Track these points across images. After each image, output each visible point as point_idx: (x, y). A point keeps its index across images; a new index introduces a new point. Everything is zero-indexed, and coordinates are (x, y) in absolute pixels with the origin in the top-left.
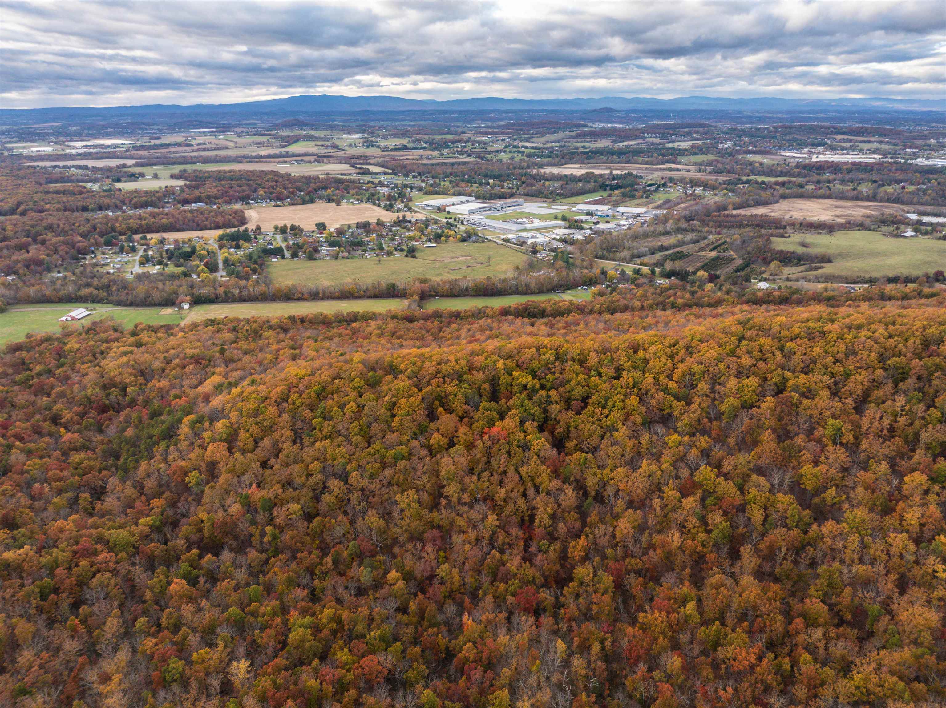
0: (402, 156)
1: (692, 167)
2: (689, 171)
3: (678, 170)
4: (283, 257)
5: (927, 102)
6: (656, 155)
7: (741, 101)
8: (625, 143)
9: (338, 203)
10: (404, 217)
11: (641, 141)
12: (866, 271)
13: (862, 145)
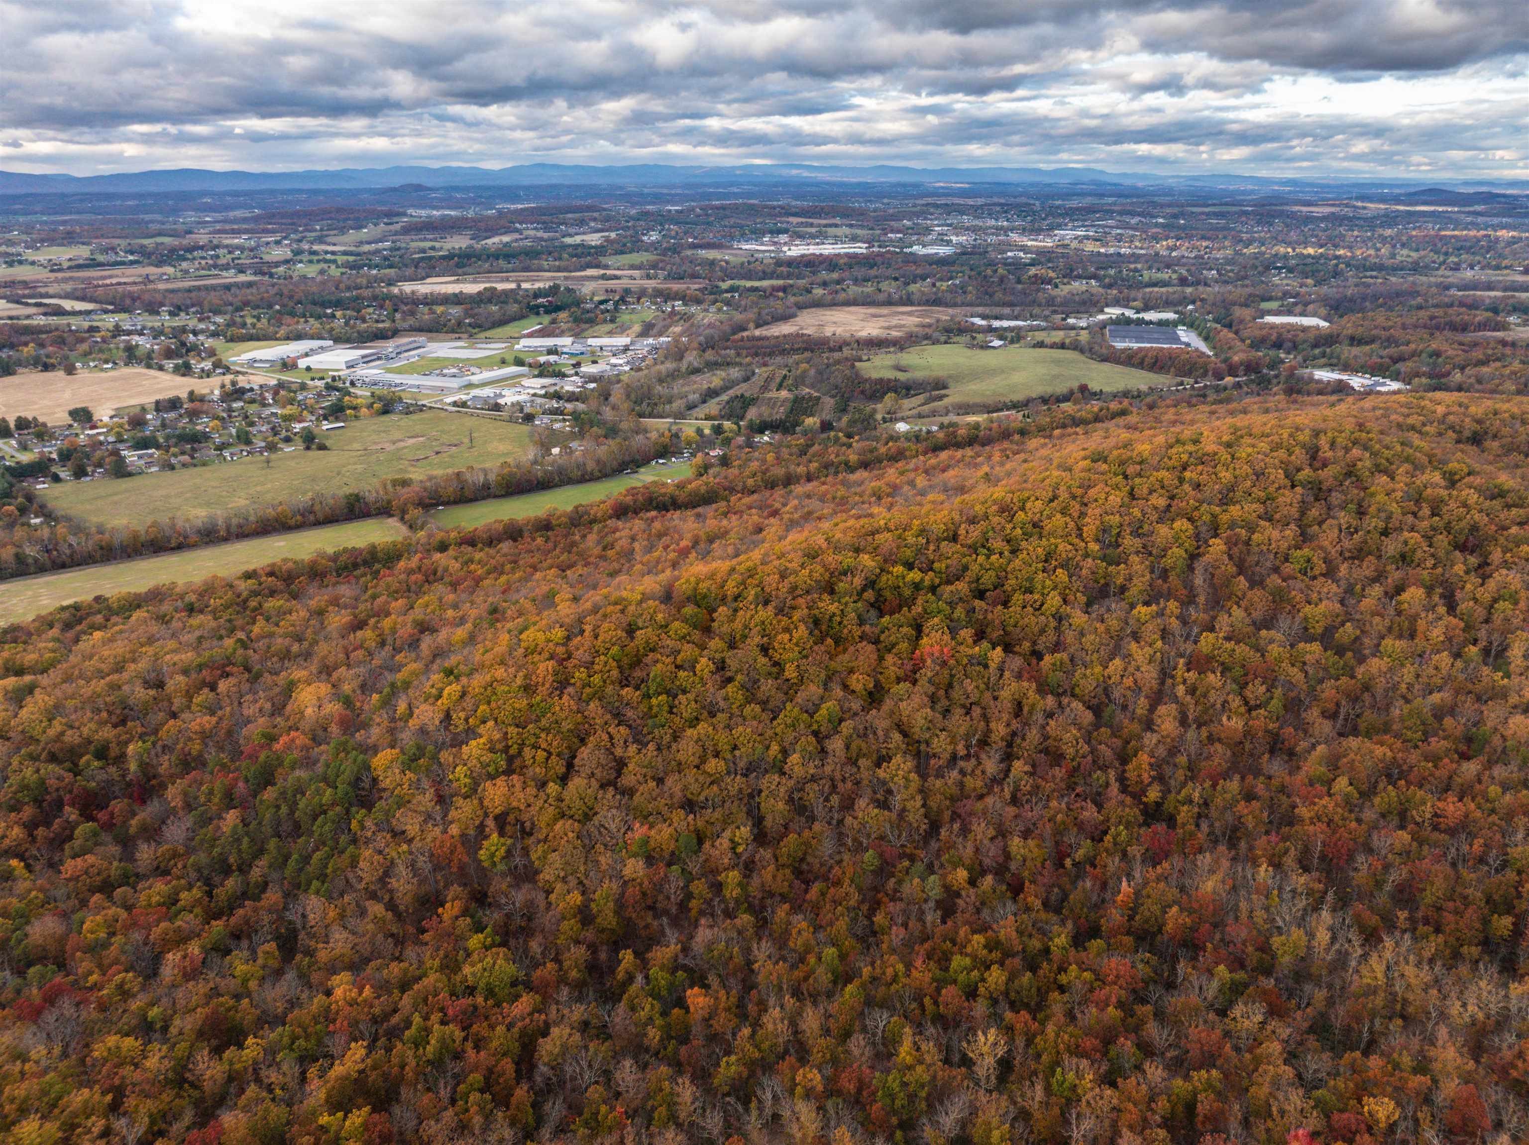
0: (105, 278)
1: (636, 273)
2: (632, 278)
3: (616, 277)
4: (56, 479)
5: (855, 170)
6: (566, 256)
7: (608, 171)
8: (496, 240)
9: (70, 370)
10: (234, 383)
11: (516, 236)
12: (1002, 395)
13: (831, 230)
